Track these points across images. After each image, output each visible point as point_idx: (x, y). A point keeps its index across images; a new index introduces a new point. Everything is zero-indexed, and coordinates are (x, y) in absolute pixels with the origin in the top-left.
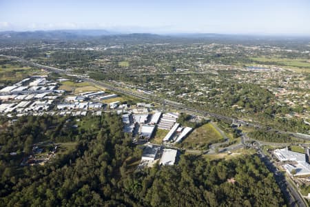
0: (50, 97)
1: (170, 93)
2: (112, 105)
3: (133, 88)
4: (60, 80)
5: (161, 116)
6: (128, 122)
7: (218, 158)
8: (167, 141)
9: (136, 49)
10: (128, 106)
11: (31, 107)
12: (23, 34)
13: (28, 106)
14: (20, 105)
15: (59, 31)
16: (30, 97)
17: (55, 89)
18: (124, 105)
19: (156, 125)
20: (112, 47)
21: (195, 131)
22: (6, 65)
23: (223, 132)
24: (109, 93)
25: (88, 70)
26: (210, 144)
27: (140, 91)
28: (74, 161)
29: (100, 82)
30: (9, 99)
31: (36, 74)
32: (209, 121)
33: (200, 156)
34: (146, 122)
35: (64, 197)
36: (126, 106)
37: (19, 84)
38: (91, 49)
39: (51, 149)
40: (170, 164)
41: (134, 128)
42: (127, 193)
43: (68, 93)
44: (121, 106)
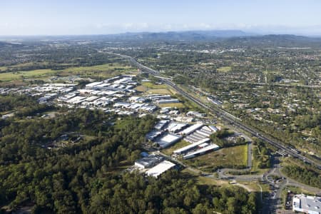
0: (118, 95)
1: (240, 106)
2: (164, 109)
3: (204, 95)
4: (143, 80)
5: (199, 128)
6: (159, 128)
7: (213, 184)
8: (178, 154)
9: (258, 53)
10: (178, 113)
11: (95, 102)
12: (154, 35)
13: (92, 101)
14: (88, 99)
15: (189, 32)
16: (103, 93)
17: (130, 88)
18: (174, 111)
19: (184, 136)
20: (232, 50)
21: (220, 151)
22: (114, 64)
23: (253, 158)
24: (175, 98)
25: (179, 73)
26: (221, 168)
27: (209, 99)
28: (78, 153)
29: (179, 86)
30: (86, 93)
31: (129, 74)
32: (249, 143)
33: (197, 177)
34: (177, 131)
35: (37, 177)
36: (176, 112)
37: (106, 81)
38: (207, 52)
39: (74, 139)
40: (154, 175)
41: (159, 135)
42: (87, 189)
43: (138, 93)
44: (171, 112)
